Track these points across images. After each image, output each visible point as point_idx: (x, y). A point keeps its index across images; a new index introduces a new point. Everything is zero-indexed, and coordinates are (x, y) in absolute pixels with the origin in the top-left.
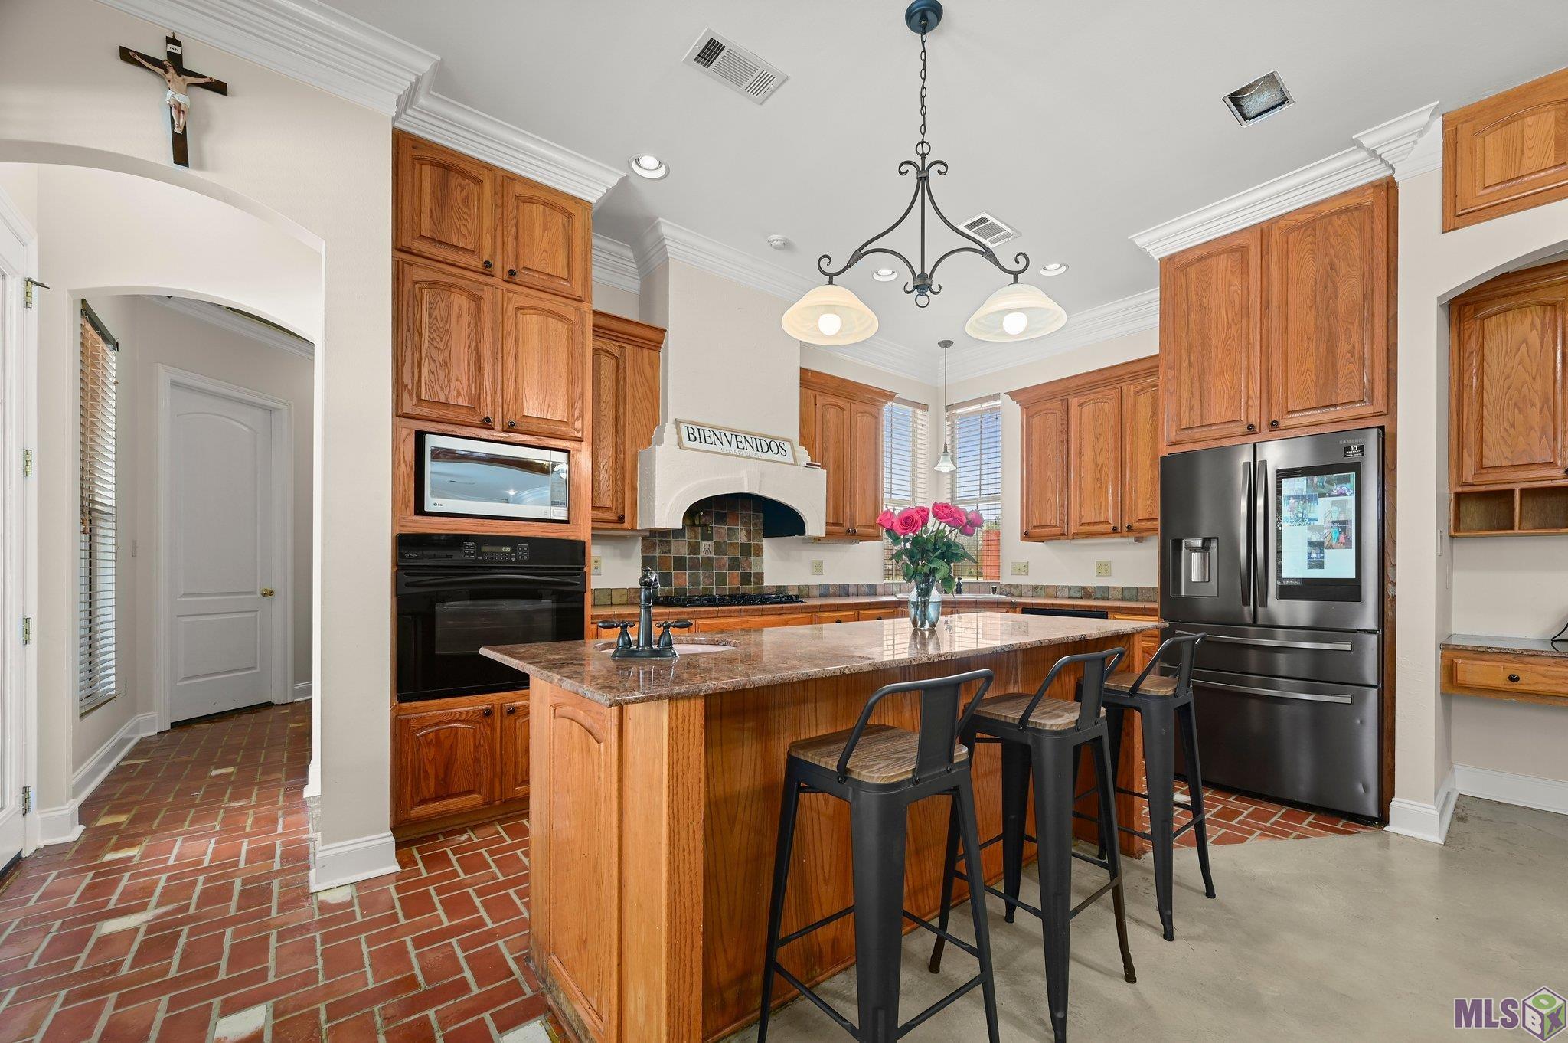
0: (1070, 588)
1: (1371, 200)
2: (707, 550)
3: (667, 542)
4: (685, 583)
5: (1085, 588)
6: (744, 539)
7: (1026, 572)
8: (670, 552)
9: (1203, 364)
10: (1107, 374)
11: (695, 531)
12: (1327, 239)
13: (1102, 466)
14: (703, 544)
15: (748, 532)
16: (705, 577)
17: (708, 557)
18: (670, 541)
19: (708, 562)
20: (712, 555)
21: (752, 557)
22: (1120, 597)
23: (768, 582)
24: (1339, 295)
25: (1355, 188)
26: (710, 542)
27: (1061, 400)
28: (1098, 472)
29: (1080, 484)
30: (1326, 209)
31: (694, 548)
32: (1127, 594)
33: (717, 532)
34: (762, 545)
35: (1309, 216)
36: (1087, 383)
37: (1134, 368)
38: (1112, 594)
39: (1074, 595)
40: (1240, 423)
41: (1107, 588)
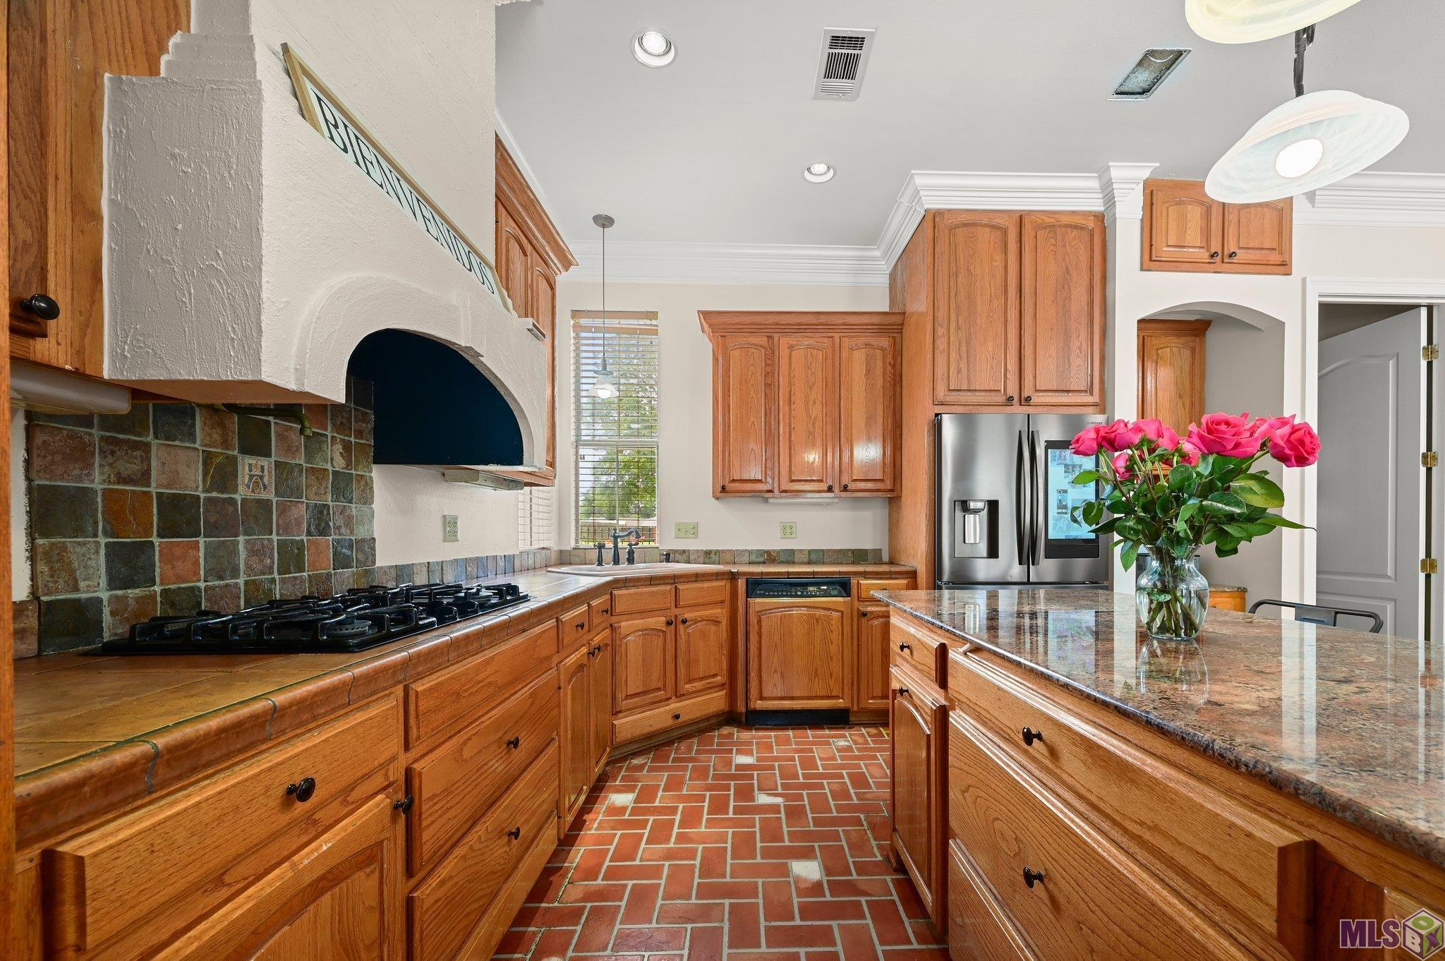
0: (750, 552)
1: (1092, 225)
2: (257, 482)
3: (135, 446)
4: (197, 573)
5: (768, 552)
6: (340, 463)
7: (695, 535)
8: (145, 477)
9: (969, 328)
10: (823, 319)
11: (223, 426)
12: (1064, 246)
13: (815, 418)
14: (247, 466)
15: (347, 447)
16: (252, 552)
17: (258, 501)
18: (147, 446)
19: (259, 513)
20: (270, 495)
21: (353, 506)
22: (806, 560)
23: (384, 559)
24: (1072, 298)
25: (1079, 211)
26: (264, 462)
27: (768, 337)
28: (810, 425)
29: (790, 435)
30: (1065, 220)
31: (222, 476)
32: (813, 557)
33: (281, 437)
34: (371, 478)
35: (1053, 220)
36: (800, 324)
37: (851, 320)
38: (797, 558)
39: (756, 560)
40: (998, 394)
41: (792, 551)
